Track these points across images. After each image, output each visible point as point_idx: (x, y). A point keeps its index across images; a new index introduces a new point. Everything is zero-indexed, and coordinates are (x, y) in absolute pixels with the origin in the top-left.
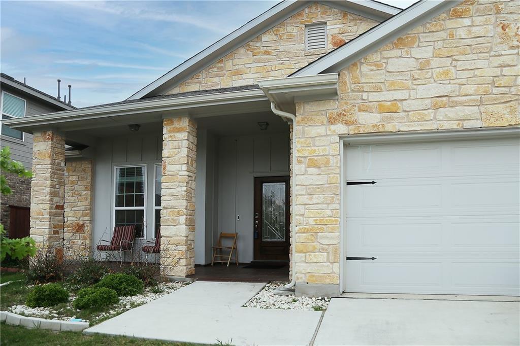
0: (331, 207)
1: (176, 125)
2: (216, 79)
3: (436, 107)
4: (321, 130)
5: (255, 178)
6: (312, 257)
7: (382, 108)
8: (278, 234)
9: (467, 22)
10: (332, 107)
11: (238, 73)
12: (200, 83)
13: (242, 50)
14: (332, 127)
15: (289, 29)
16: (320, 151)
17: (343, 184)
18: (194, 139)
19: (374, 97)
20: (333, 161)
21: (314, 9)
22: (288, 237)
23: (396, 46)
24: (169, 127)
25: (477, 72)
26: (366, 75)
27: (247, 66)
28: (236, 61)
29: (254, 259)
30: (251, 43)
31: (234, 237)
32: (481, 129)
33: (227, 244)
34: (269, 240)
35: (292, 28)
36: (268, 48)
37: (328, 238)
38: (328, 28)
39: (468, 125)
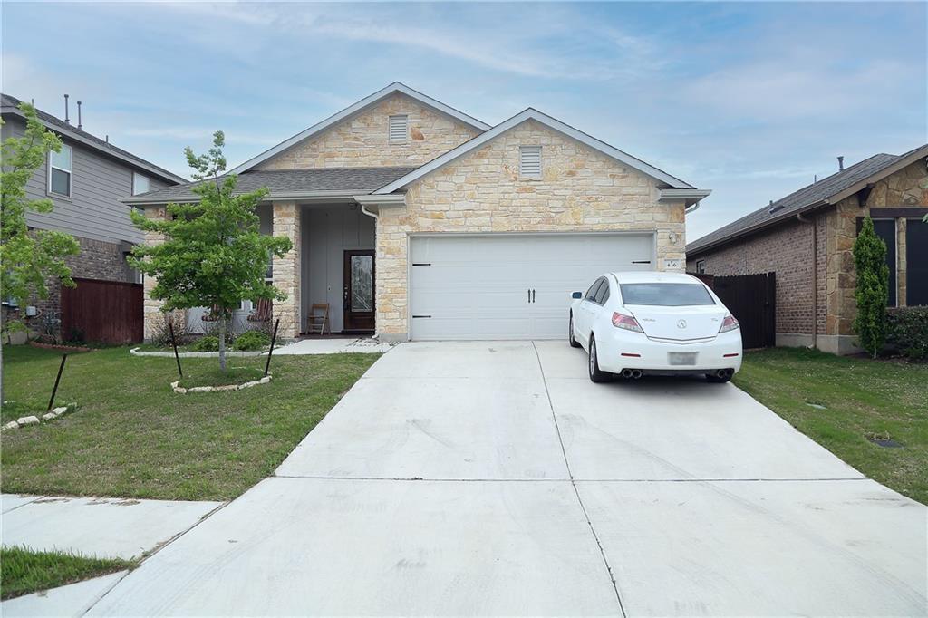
0: (401, 281)
1: (284, 210)
2: (311, 160)
3: (466, 217)
4: (394, 228)
5: (345, 251)
6: (390, 315)
7: (434, 217)
8: (366, 305)
9: (486, 161)
10: (402, 213)
11: (331, 156)
12: (295, 162)
13: (334, 134)
14: (402, 227)
15: (376, 118)
16: (394, 243)
17: (410, 265)
18: (298, 223)
19: (429, 207)
20: (402, 250)
21: (397, 102)
22: (374, 309)
23: (444, 173)
24: (279, 212)
25: (491, 196)
26: (425, 192)
27: (339, 150)
28: (328, 144)
29: (345, 328)
30: (342, 128)
31: (325, 307)
32: (492, 232)
33: (319, 314)
34: (356, 311)
35: (378, 119)
36: (357, 135)
37: (400, 302)
38: (409, 120)
39: (484, 229)
